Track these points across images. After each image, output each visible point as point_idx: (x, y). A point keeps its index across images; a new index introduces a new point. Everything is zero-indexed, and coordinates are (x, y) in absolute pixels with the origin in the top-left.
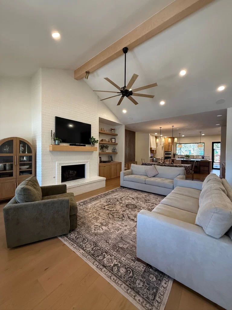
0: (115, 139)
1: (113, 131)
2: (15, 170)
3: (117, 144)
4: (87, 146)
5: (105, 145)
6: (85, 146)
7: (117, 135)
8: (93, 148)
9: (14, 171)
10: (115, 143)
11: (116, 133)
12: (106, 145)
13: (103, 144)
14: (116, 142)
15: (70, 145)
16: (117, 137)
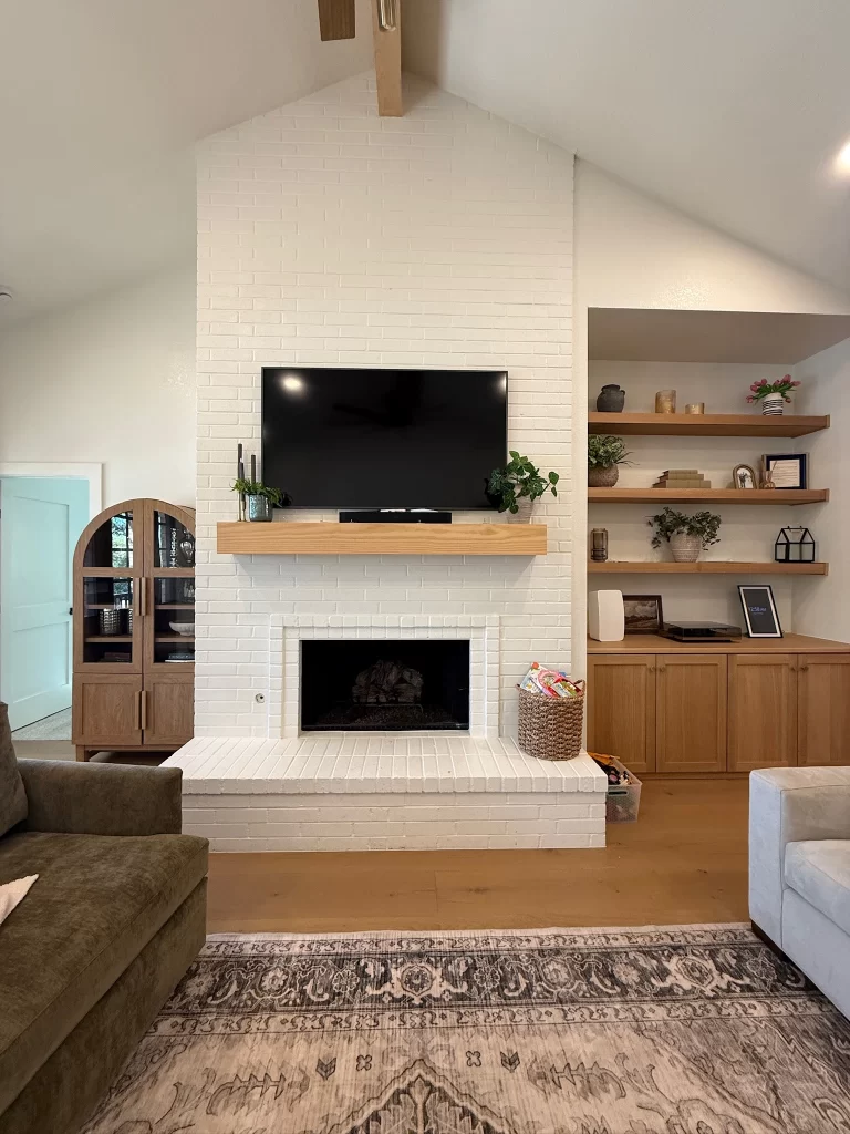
0: (802, 458)
1: (775, 396)
2: (139, 639)
3: (822, 498)
4: (468, 524)
5: (690, 513)
6: (446, 519)
7: (821, 424)
8: (504, 534)
9: (135, 640)
10: (803, 485)
11: (815, 409)
12: (704, 509)
13: (675, 509)
14: (815, 484)
15: (344, 518)
16: (820, 449)
